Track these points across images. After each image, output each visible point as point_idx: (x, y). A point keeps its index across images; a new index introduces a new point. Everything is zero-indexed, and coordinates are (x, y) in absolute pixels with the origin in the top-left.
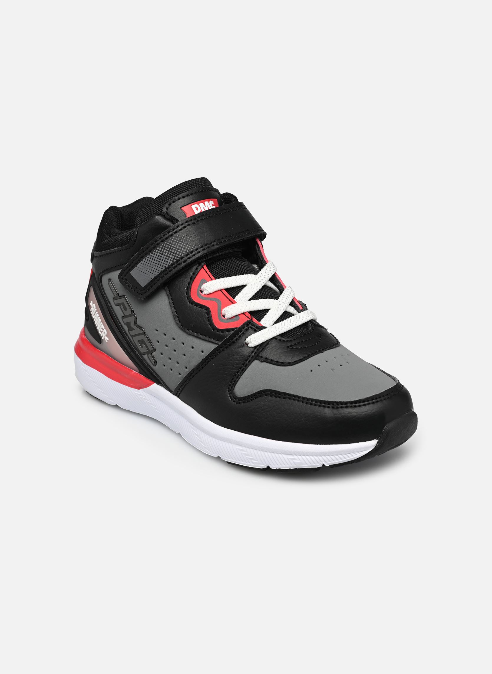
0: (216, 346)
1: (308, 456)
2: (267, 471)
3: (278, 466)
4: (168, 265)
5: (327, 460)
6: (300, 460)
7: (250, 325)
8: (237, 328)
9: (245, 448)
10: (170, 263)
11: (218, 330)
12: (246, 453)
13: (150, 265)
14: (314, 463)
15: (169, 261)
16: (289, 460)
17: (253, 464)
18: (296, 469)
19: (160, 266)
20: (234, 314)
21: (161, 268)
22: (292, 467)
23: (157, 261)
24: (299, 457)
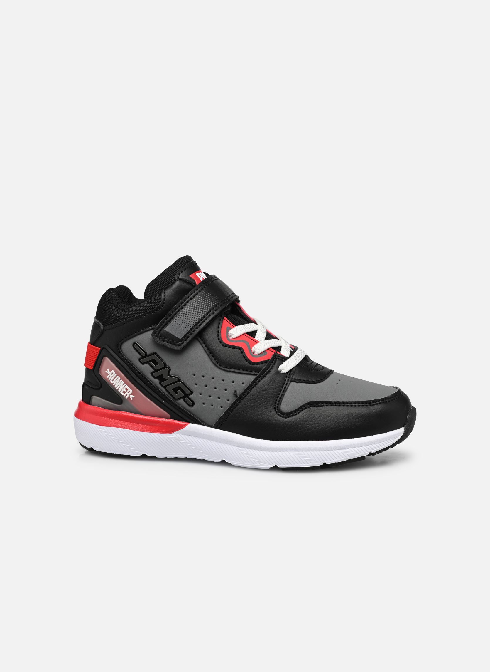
0: (255, 377)
1: (358, 447)
2: (325, 467)
3: (334, 461)
4: (201, 317)
5: (373, 448)
6: (352, 452)
7: (277, 357)
8: (269, 360)
9: (302, 452)
10: (202, 315)
11: (254, 364)
12: (304, 456)
13: (185, 320)
14: (364, 452)
15: (201, 314)
16: (343, 454)
17: (311, 464)
18: (349, 460)
19: (194, 319)
20: (263, 350)
21: (195, 320)
22: (346, 459)
23: (191, 315)
24: (351, 449)
